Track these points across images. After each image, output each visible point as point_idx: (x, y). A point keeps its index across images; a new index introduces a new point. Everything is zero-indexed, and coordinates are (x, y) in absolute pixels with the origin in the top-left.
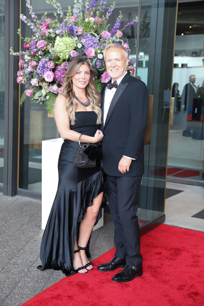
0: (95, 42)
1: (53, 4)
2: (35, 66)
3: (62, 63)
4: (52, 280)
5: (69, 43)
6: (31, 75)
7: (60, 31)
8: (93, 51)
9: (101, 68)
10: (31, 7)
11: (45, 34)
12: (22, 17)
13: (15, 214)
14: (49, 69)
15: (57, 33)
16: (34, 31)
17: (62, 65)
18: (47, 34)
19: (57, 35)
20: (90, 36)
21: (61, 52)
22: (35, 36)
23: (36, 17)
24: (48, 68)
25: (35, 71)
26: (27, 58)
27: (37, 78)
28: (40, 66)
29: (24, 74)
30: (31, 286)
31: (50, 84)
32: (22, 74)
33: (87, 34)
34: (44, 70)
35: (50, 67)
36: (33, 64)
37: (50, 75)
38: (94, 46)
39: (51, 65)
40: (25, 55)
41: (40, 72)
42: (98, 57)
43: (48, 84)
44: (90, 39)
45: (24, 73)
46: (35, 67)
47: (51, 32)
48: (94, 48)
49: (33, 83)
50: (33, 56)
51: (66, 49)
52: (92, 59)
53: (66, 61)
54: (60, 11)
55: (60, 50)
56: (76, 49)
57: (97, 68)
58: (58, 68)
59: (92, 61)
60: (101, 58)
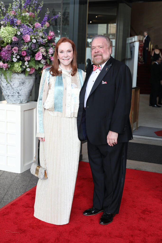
0: (30, 30)
4: (3, 203)
5: (11, 31)
7: (4, 22)
8: (29, 37)
9: (35, 49)
15: (2, 24)
17: (6, 47)
20: (26, 26)
21: (5, 37)
33: (24, 25)
38: (29, 33)
42: (33, 41)
44: (26, 28)
48: (30, 35)
51: (8, 35)
52: (28, 43)
53: (9, 44)
54: (3, 7)
55: (4, 36)
56: (16, 35)
57: (32, 50)
58: (3, 49)
59: (28, 45)
60: (35, 42)
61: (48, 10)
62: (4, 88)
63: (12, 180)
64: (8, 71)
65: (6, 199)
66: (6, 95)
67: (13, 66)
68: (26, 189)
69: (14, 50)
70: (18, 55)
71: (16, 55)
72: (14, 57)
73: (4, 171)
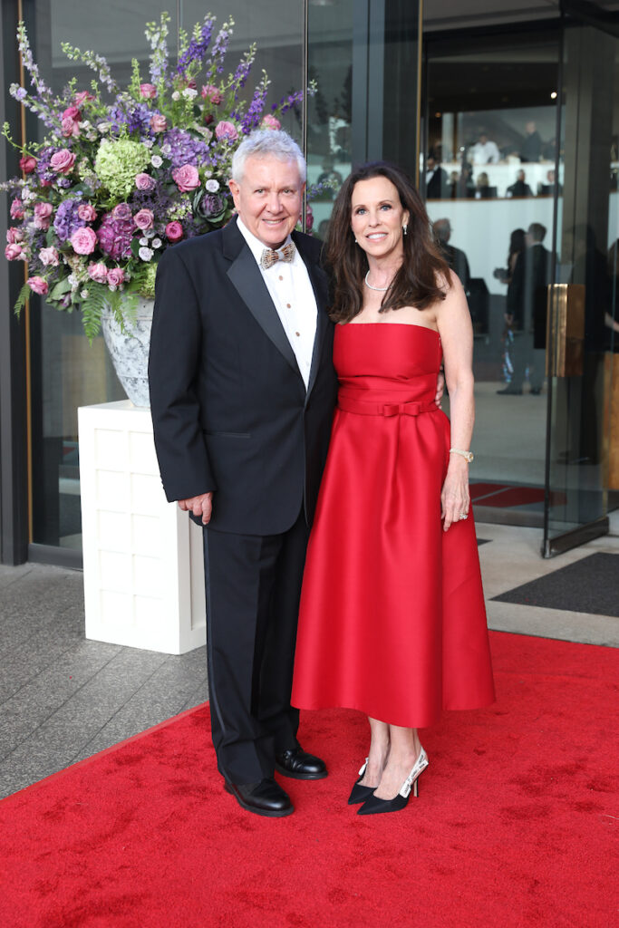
0: (198, 150)
1: (86, 60)
2: (49, 217)
3: (114, 207)
4: (97, 744)
5: (132, 156)
6: (41, 239)
7: (110, 125)
8: (194, 173)
9: (215, 215)
10: (35, 67)
11: (71, 134)
12: (14, 92)
13: (19, 606)
14: (82, 223)
15: (102, 131)
16: (49, 124)
17: (115, 211)
18: (76, 135)
19: (100, 136)
20: (187, 136)
21: (111, 178)
22: (50, 139)
23: (49, 91)
24: (80, 220)
25: (51, 229)
26: (28, 195)
27: (55, 246)
28: (61, 216)
29: (24, 236)
30: (45, 757)
31: (88, 261)
32: (18, 236)
33: (178, 132)
34: (72, 224)
35: (84, 218)
36: (43, 211)
37: (87, 238)
38: (196, 159)
39: (88, 212)
40: (24, 190)
41: (61, 231)
42: (208, 188)
43: (86, 259)
44: (186, 142)
45: (25, 234)
46: (49, 219)
47: (87, 129)
48: (197, 165)
49: (45, 258)
50: (45, 190)
51: (123, 170)
52: (192, 194)
53: (123, 201)
54: (106, 75)
55: (108, 174)
56: (149, 170)
57: (205, 216)
58: (105, 220)
59: (192, 199)
60: (214, 190)
61: (263, 75)
62: (118, 353)
63: (148, 674)
64: (128, 293)
65: (110, 733)
66: (127, 379)
67: (142, 278)
68: (186, 703)
69: (140, 219)
70: (157, 236)
71: (151, 236)
72: (142, 246)
73: (125, 648)
